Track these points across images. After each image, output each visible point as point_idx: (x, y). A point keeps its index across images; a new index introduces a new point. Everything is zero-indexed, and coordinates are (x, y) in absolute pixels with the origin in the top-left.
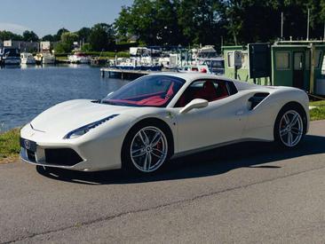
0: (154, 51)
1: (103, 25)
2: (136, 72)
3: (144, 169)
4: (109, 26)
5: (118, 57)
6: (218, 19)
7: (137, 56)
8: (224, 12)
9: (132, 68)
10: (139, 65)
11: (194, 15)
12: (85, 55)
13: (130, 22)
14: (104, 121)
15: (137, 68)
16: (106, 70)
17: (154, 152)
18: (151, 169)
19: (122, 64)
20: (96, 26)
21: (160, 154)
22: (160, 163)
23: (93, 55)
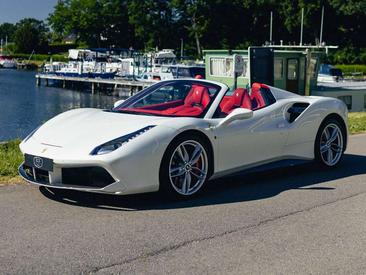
0: (99, 54)
1: (31, 20)
2: (83, 80)
3: (183, 192)
4: (38, 22)
5: (54, 61)
6: (177, 17)
7: (78, 60)
8: (185, 9)
9: (76, 75)
10: (85, 71)
11: (148, 12)
12: (10, 58)
13: (69, 18)
14: (138, 133)
15: (83, 75)
16: (43, 76)
17: (194, 170)
18: (190, 192)
19: (63, 70)
20: (22, 22)
21: (199, 174)
22: (199, 184)
23: (20, 58)
